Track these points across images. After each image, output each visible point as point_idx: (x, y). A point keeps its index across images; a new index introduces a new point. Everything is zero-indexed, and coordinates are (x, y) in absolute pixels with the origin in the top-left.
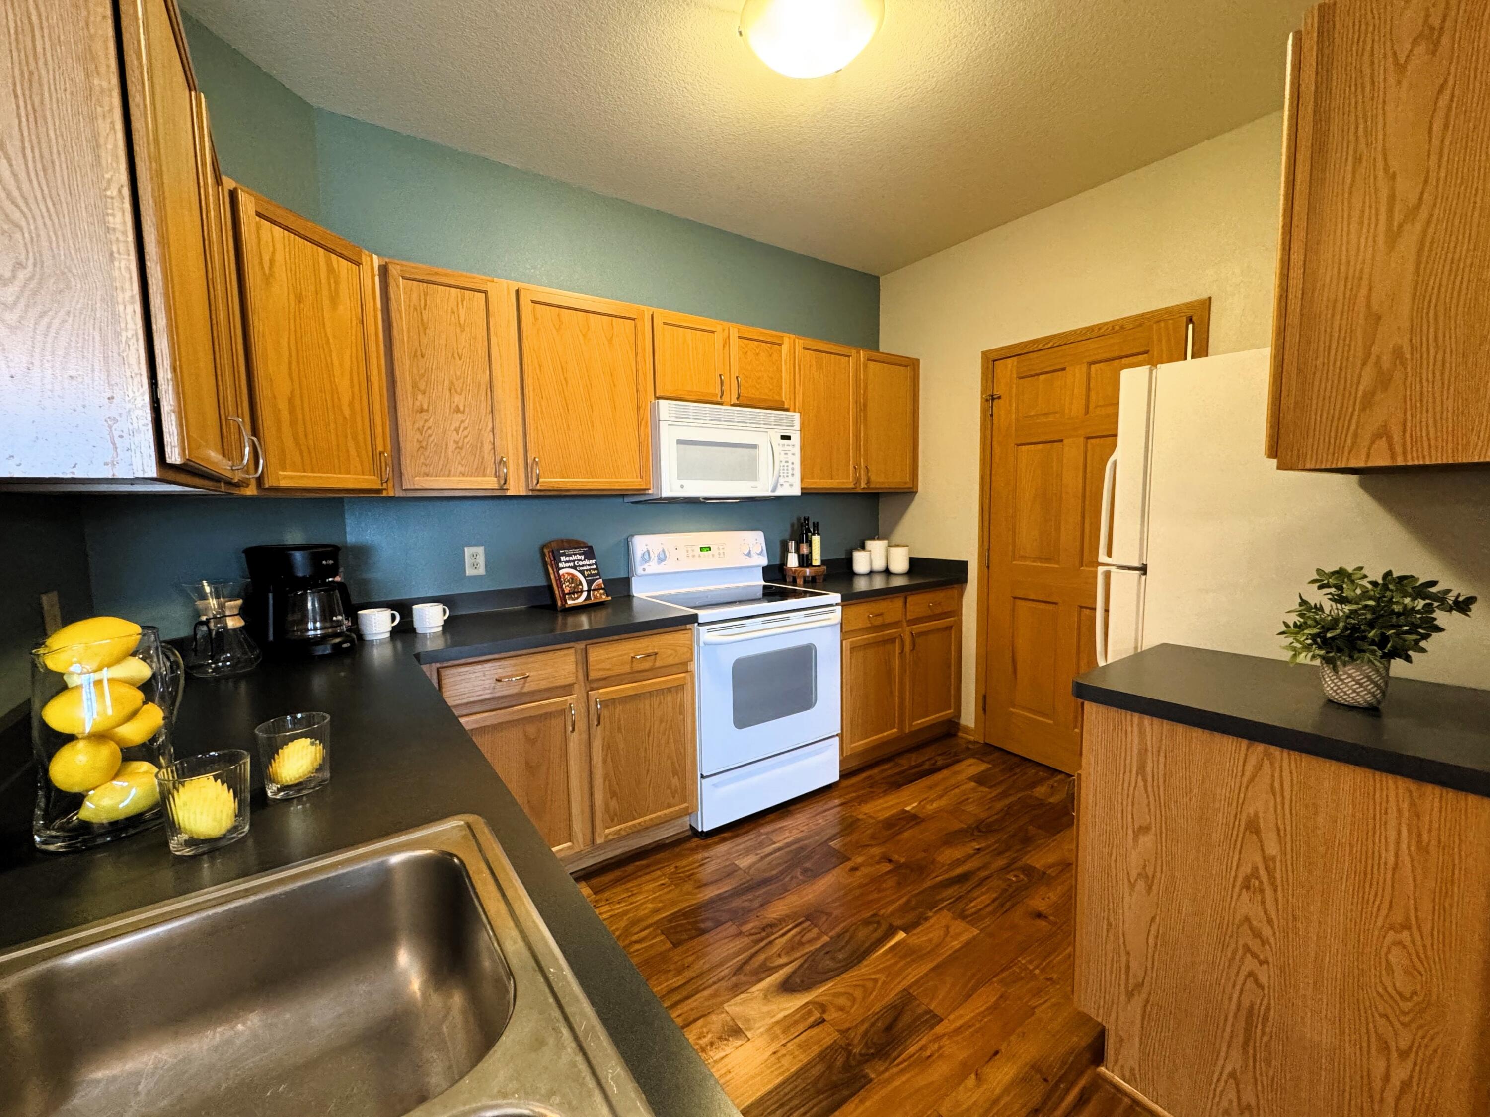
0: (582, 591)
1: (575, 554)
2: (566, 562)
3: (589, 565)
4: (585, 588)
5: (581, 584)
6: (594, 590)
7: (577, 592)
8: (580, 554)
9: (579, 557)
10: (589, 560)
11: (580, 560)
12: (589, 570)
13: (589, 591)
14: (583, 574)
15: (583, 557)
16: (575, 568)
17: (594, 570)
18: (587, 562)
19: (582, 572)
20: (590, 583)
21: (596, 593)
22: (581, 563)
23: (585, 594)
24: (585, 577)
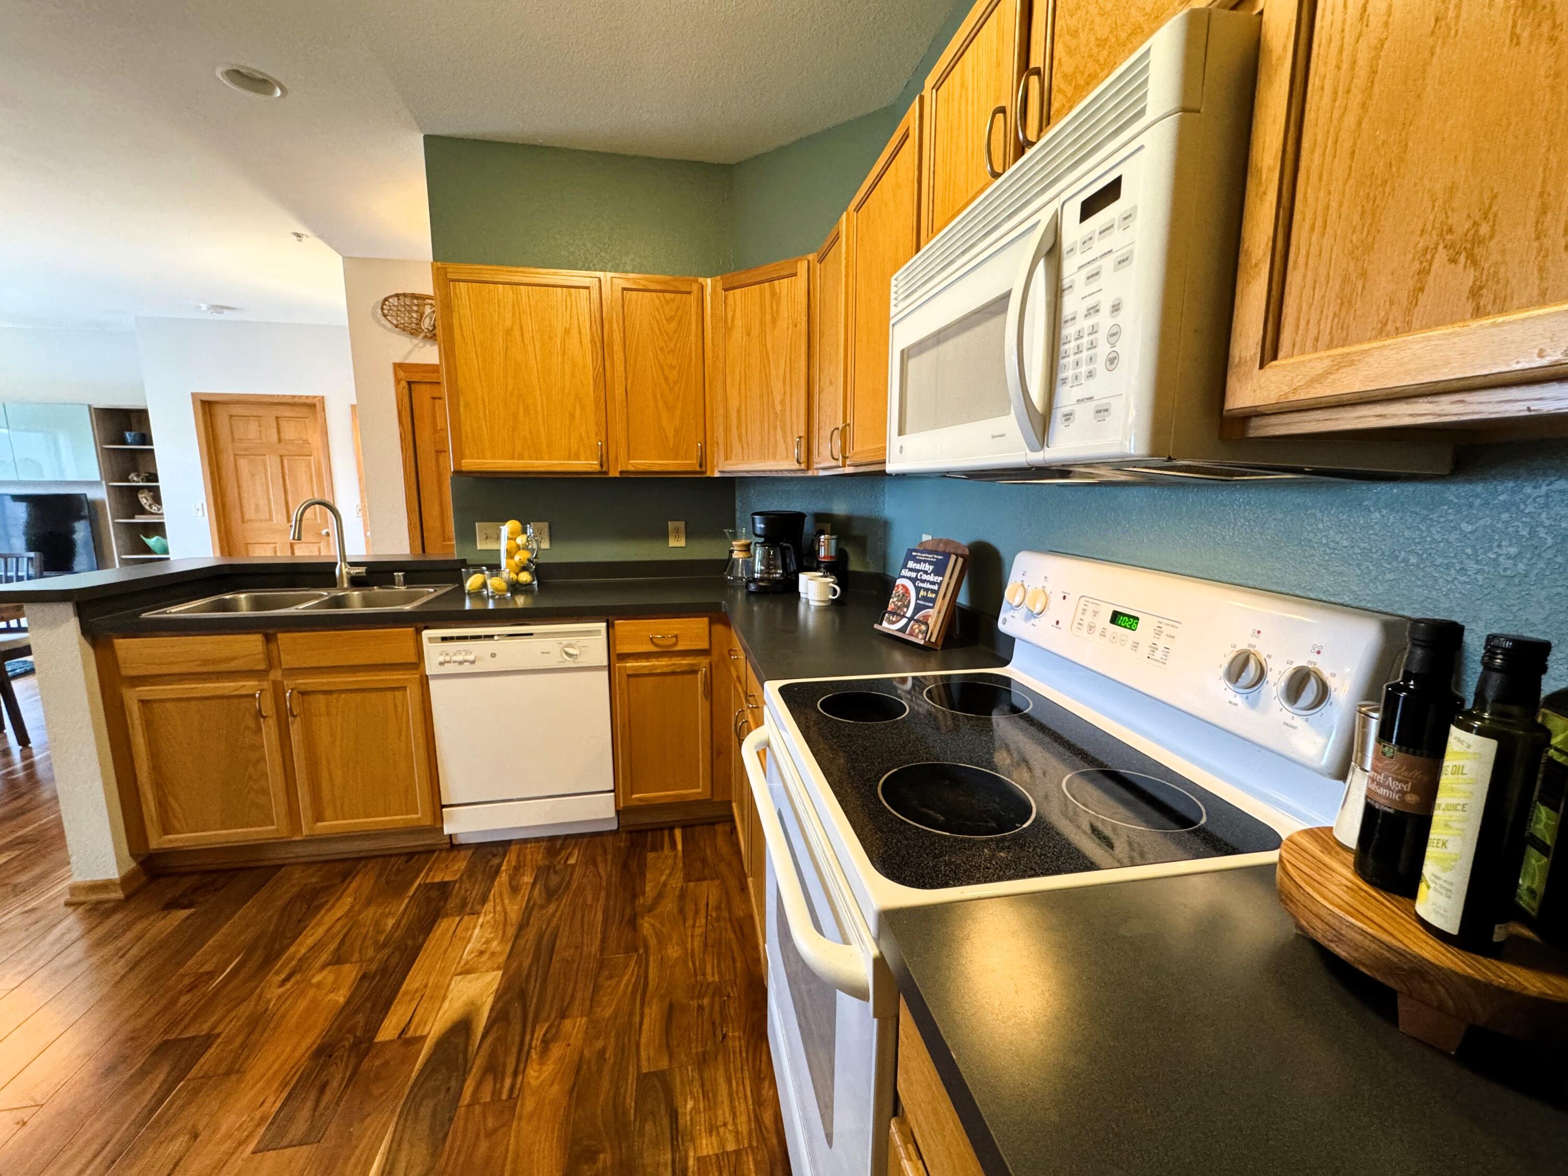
0: (904, 616)
1: (925, 562)
2: (911, 570)
3: (933, 583)
4: (909, 614)
5: (908, 606)
6: (917, 621)
7: (899, 615)
8: (930, 563)
9: (928, 568)
10: (935, 575)
11: (926, 572)
12: (927, 590)
13: (910, 619)
14: (918, 593)
15: (931, 567)
16: (913, 580)
17: (933, 591)
18: (931, 578)
19: (918, 589)
20: (918, 608)
21: (916, 626)
22: (925, 577)
23: (904, 621)
24: (917, 598)
